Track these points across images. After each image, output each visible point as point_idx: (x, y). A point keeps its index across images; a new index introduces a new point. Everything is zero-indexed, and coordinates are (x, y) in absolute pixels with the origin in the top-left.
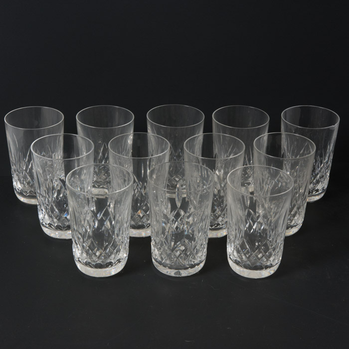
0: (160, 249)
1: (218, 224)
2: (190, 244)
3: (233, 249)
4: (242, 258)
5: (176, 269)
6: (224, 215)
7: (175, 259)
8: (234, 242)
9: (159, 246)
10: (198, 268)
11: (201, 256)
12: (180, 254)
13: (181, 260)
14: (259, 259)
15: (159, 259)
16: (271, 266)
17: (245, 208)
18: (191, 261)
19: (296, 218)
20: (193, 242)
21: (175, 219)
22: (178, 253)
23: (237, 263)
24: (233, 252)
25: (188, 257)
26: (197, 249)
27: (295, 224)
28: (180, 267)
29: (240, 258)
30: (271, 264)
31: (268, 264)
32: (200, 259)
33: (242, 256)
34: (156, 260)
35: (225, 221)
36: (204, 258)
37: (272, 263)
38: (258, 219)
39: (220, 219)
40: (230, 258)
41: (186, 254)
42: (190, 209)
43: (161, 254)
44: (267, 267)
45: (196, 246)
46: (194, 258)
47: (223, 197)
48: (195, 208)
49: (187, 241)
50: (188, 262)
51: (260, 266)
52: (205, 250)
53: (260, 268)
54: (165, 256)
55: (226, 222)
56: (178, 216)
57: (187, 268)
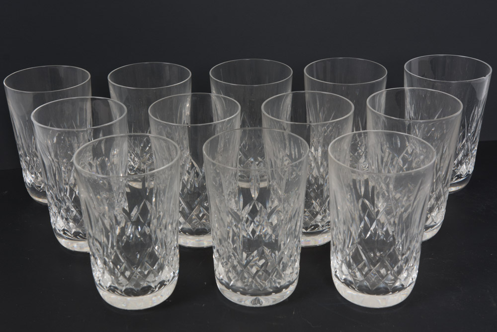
0: (227, 264)
1: (317, 226)
2: (273, 255)
3: (340, 262)
4: (356, 276)
5: (252, 295)
6: (325, 211)
7: (250, 280)
8: (342, 251)
9: (225, 260)
10: (288, 292)
11: (292, 273)
12: (257, 272)
13: (259, 280)
14: (383, 277)
15: (226, 280)
16: (402, 288)
17: (358, 197)
18: (275, 282)
19: (434, 214)
20: (277, 252)
21: (250, 219)
22: (254, 270)
23: (347, 283)
24: (341, 267)
25: (269, 275)
26: (283, 263)
27: (433, 224)
28: (259, 292)
29: (352, 276)
30: (402, 285)
31: (398, 284)
32: (289, 279)
33: (355, 273)
34: (221, 281)
35: (326, 221)
36: (295, 276)
37: (403, 283)
38: (377, 216)
39: (319, 217)
40: (336, 276)
41: (266, 271)
42: (273, 202)
43: (228, 272)
44: (395, 290)
45: (282, 258)
46: (280, 277)
47: (322, 185)
48: (280, 200)
49: (267, 251)
50: (271, 283)
51: (384, 288)
52: (297, 264)
53: (385, 291)
54: (235, 275)
55: (329, 222)
56: (254, 213)
57: (269, 294)
